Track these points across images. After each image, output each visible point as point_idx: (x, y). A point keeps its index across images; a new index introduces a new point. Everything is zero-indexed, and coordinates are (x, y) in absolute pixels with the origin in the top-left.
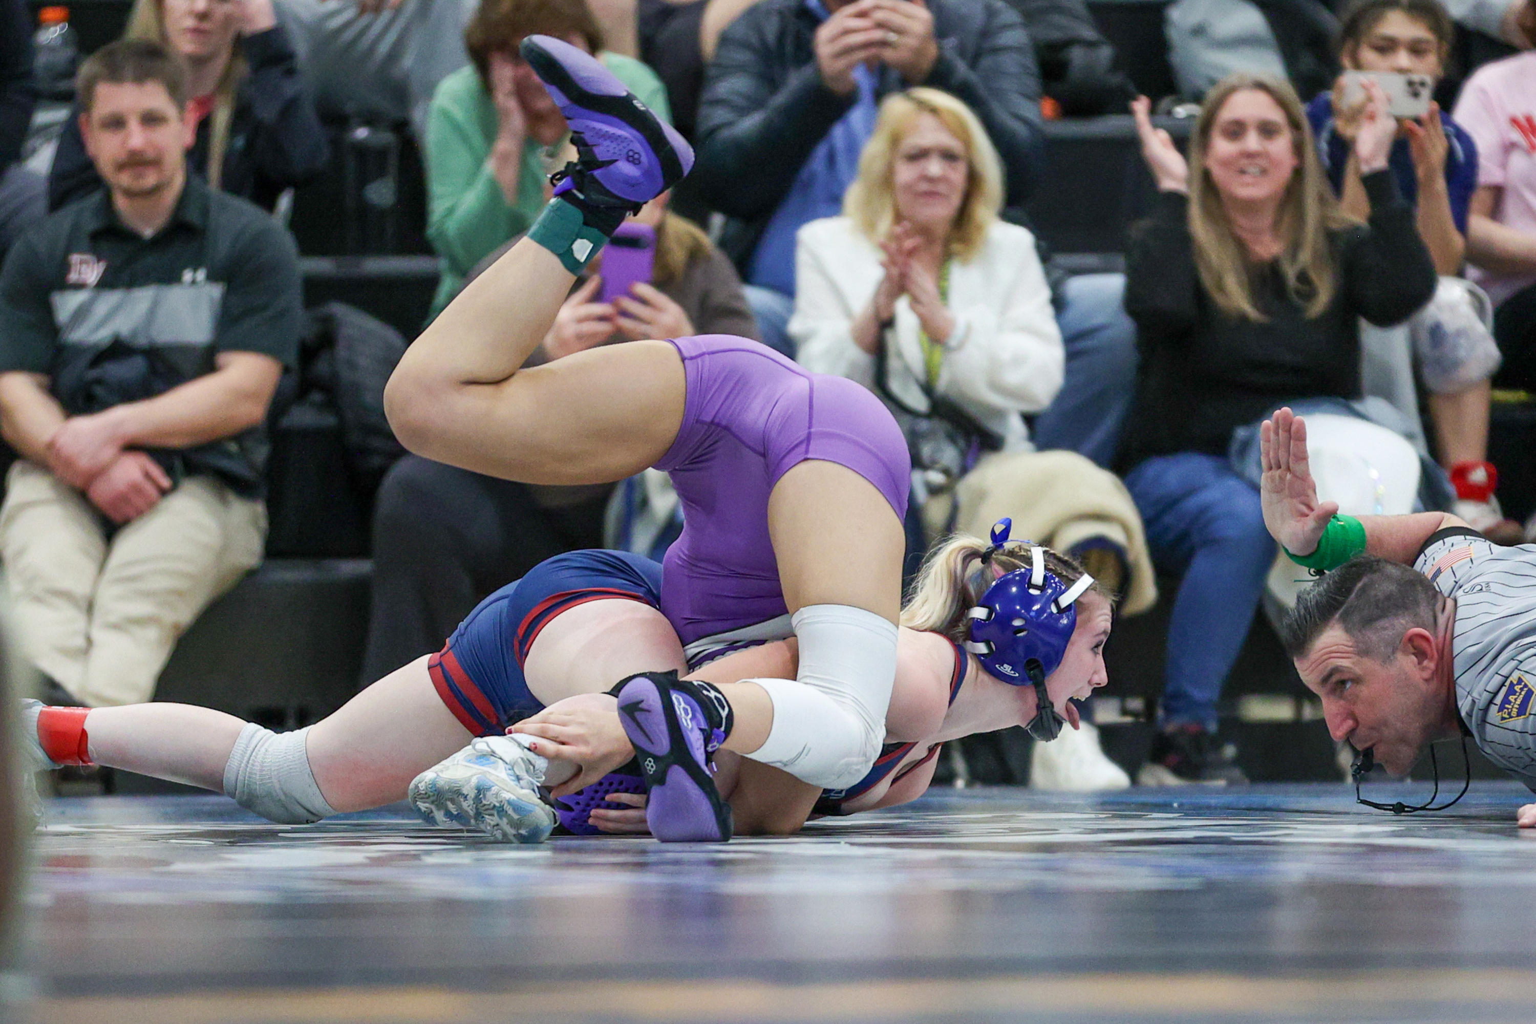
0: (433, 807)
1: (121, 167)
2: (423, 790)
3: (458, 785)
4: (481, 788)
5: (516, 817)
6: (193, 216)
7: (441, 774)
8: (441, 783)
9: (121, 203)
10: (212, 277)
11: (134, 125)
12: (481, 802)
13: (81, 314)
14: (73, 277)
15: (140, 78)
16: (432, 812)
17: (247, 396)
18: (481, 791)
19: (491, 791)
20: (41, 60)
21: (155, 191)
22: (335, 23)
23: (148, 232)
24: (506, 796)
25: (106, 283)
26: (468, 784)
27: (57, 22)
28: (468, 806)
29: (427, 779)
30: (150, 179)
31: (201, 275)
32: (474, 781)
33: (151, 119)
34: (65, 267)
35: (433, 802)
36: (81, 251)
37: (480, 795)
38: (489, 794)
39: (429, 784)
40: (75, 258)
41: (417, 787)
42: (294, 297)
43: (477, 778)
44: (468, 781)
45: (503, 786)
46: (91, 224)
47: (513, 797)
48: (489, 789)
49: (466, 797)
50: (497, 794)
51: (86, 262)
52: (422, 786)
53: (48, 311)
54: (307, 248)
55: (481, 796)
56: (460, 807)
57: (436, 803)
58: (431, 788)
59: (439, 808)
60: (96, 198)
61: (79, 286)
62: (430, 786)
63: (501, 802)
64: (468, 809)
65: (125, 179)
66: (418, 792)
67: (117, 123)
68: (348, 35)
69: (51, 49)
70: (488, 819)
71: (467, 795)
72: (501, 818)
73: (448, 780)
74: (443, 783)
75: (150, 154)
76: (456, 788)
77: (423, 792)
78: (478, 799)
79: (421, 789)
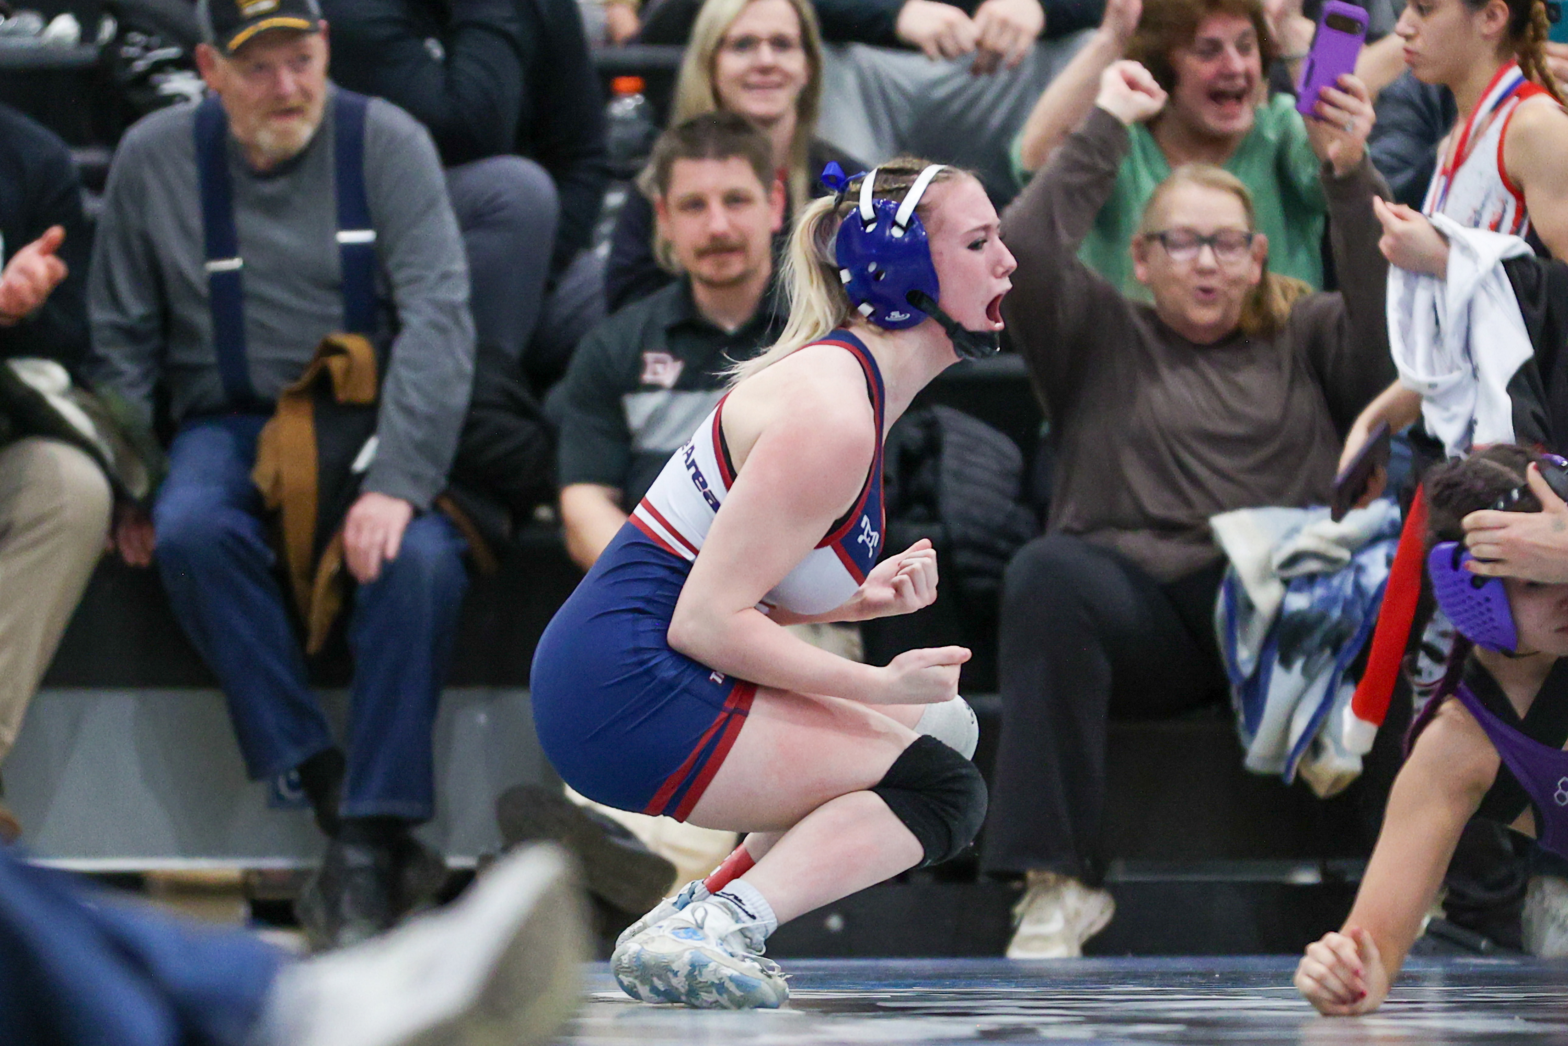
0: (637, 982)
1: (701, 254)
2: (626, 964)
3: (666, 961)
4: (697, 964)
5: (738, 993)
7: (646, 947)
8: (645, 957)
9: (701, 294)
11: (716, 206)
12: (696, 979)
13: (656, 419)
14: (648, 377)
15: (723, 154)
16: (635, 987)
18: (695, 967)
19: (708, 967)
20: (616, 133)
21: (739, 281)
22: (940, 93)
23: (730, 327)
24: (727, 972)
25: (684, 385)
26: (680, 959)
27: (631, 93)
28: (679, 983)
29: (631, 952)
30: (735, 266)
32: (687, 957)
33: (734, 199)
34: (639, 366)
35: (636, 977)
36: (656, 349)
37: (695, 971)
38: (705, 971)
39: (634, 957)
40: (650, 356)
41: (619, 959)
43: (691, 953)
44: (679, 956)
45: (721, 961)
46: (666, 318)
47: (735, 973)
48: (706, 965)
49: (676, 974)
50: (715, 970)
51: (662, 362)
52: (625, 960)
53: (619, 414)
55: (696, 973)
56: (668, 983)
57: (640, 978)
58: (635, 962)
59: (643, 982)
60: (672, 289)
61: (654, 388)
62: (634, 960)
63: (722, 978)
64: (679, 986)
65: (706, 268)
66: (621, 964)
67: (697, 204)
68: (956, 106)
69: (624, 122)
70: (704, 996)
71: (678, 971)
72: (720, 994)
73: (654, 954)
74: (648, 957)
75: (734, 238)
76: (663, 964)
77: (627, 966)
78: (691, 976)
79: (626, 962)
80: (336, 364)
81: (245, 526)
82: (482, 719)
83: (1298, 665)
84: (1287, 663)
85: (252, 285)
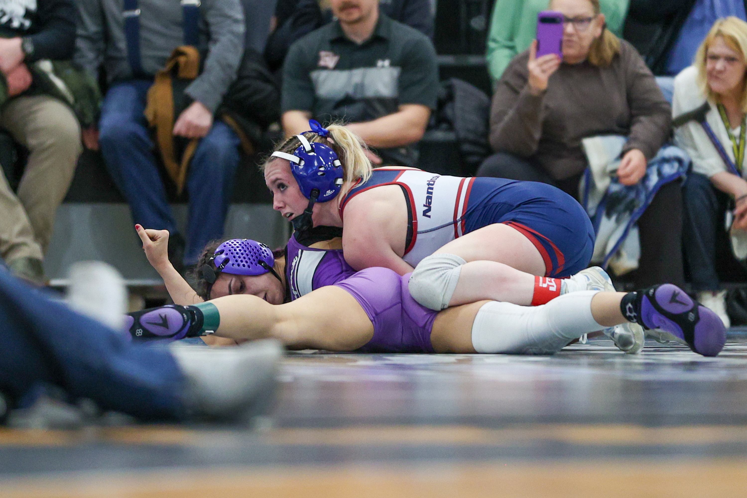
1: (341, 9)
6: (383, 33)
9: (346, 28)
10: (393, 64)
14: (322, 63)
17: (413, 125)
21: (360, 20)
23: (359, 41)
25: (339, 67)
30: (356, 14)
31: (387, 63)
34: (317, 58)
36: (325, 50)
40: (323, 54)
42: (434, 75)
46: (331, 37)
51: (328, 56)
53: (309, 80)
54: (440, 51)
61: (325, 68)
65: (344, 15)
75: (354, 2)
80: (182, 59)
81: (140, 131)
82: (246, 218)
83: (614, 218)
84: (609, 215)
85: (144, 22)
